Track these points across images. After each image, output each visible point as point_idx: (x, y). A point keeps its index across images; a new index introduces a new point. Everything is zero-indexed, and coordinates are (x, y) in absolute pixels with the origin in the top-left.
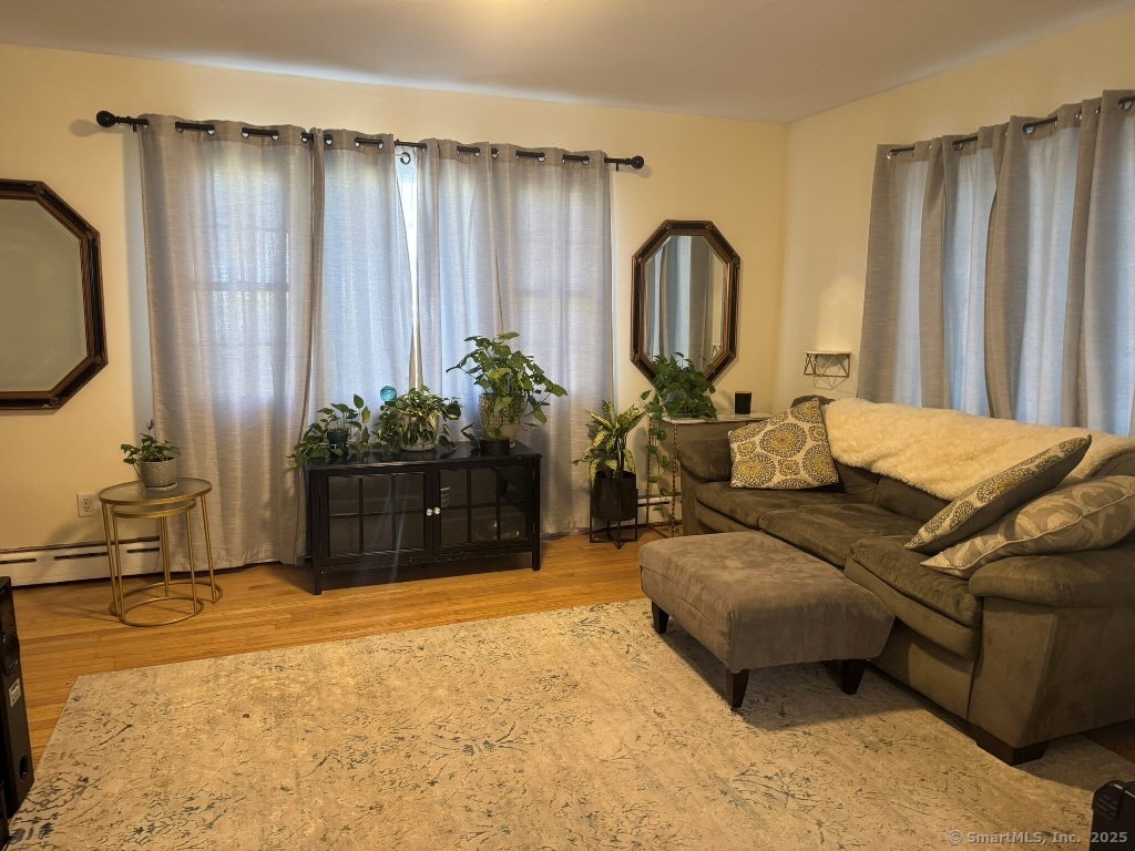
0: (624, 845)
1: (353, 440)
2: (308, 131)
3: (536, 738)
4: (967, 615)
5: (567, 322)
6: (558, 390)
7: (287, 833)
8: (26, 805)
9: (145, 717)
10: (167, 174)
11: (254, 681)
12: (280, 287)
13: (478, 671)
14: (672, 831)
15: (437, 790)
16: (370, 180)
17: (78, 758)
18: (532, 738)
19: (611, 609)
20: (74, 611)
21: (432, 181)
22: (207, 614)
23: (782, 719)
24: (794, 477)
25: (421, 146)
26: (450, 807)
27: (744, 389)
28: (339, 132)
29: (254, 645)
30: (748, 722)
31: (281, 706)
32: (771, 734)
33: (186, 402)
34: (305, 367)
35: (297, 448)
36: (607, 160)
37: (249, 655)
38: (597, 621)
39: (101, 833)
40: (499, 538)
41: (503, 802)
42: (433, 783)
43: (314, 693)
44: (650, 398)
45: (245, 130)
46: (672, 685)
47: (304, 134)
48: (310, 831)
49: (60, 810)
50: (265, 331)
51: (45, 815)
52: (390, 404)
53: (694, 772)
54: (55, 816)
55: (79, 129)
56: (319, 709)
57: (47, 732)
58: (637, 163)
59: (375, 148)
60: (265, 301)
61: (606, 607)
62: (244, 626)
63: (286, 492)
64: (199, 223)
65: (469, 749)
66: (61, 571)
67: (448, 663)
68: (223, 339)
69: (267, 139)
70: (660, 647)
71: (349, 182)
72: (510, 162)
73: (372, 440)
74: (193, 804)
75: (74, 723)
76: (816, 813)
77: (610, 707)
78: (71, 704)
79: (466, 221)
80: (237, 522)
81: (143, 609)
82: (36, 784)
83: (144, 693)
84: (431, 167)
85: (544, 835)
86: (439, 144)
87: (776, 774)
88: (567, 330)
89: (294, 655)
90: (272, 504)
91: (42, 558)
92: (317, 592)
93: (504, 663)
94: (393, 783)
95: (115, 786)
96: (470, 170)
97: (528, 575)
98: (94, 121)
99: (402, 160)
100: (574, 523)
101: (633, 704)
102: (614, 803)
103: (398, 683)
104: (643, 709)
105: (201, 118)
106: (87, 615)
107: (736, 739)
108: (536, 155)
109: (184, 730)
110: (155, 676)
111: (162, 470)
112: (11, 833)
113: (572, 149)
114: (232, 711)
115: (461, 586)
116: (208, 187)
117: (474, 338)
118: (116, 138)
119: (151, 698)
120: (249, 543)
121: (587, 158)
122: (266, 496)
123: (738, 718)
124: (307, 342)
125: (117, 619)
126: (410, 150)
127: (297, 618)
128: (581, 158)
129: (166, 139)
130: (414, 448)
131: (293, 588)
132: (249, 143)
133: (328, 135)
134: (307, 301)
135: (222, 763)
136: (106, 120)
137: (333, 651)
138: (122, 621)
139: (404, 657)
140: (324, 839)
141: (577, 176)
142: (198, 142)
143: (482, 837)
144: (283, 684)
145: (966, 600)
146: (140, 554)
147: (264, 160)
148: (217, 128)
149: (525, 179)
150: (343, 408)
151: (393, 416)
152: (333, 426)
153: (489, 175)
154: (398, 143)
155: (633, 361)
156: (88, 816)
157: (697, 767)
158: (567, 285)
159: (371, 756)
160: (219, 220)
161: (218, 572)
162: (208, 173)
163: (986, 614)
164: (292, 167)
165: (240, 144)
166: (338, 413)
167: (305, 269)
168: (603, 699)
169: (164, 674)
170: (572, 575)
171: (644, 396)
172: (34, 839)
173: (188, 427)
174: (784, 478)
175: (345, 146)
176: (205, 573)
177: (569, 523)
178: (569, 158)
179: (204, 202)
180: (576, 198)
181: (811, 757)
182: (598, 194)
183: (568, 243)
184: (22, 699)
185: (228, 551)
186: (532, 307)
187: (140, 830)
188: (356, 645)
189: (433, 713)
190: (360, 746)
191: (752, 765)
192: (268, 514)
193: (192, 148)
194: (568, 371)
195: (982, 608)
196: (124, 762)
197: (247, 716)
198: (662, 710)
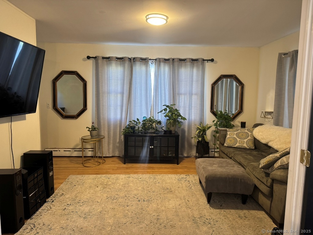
0: (162, 226)
1: (136, 129)
2: (130, 58)
3: (155, 201)
4: (269, 184)
5: (192, 102)
6: (184, 119)
7: (94, 210)
8: (51, 197)
9: (79, 184)
10: (100, 69)
11: (103, 180)
12: (122, 93)
13: (150, 185)
14: (175, 225)
15: (128, 208)
16: (144, 68)
17: (64, 190)
18: (154, 201)
19: (191, 176)
20: (76, 162)
21: (158, 68)
22: (100, 166)
23: (221, 207)
24: (242, 145)
25: (156, 60)
26: (128, 211)
27: (243, 121)
28: (137, 58)
29: (107, 173)
30: (210, 206)
31: (105, 186)
32: (215, 210)
33: (102, 118)
34: (127, 111)
35: (123, 130)
36: (204, 60)
37: (104, 175)
38: (186, 178)
39: (61, 204)
40: (168, 155)
41: (140, 213)
42: (128, 206)
43: (113, 184)
44: (215, 122)
45: (116, 58)
46: (196, 195)
47: (129, 59)
48: (99, 210)
49: (56, 199)
50: (119, 103)
51: (54, 199)
52: (144, 120)
53: (189, 214)
54: (55, 199)
55: (84, 60)
56: (113, 188)
57: (60, 184)
58: (212, 60)
59: (144, 60)
60: (119, 96)
61: (190, 175)
62: (106, 169)
63: (121, 140)
64: (106, 79)
65: (139, 201)
66: (75, 154)
67: (145, 183)
68: (110, 105)
69: (121, 60)
70: (198, 186)
71: (139, 68)
72: (177, 62)
73: (140, 129)
74: (80, 202)
75: (66, 183)
76: (214, 229)
77: (177, 197)
78: (67, 180)
79: (166, 77)
80: (111, 146)
81: (88, 163)
82: (54, 193)
83: (80, 180)
84: (158, 65)
85: (145, 221)
86: (160, 59)
87: (210, 219)
88: (191, 104)
89: (113, 176)
90: (119, 142)
91: (72, 150)
92: (125, 164)
93: (157, 184)
94: (120, 204)
95: (67, 196)
96: (168, 65)
97: (176, 165)
98: (86, 58)
99: (152, 63)
100: (192, 154)
101: (183, 198)
102: (165, 217)
103: (131, 185)
104: (185, 199)
105: (108, 56)
106: (77, 163)
107: (204, 209)
108: (184, 60)
109: (85, 188)
110: (84, 177)
111: (94, 133)
112: (47, 201)
113: (194, 58)
114: (95, 185)
115: (157, 166)
116: (108, 71)
117: (165, 105)
118: (91, 61)
119: (81, 181)
120: (113, 151)
121: (198, 60)
122: (118, 140)
123: (209, 205)
124: (127, 105)
125: (82, 165)
126: (153, 61)
127: (118, 168)
128: (196, 60)
129: (100, 61)
130: (149, 131)
131: (120, 162)
132: (117, 61)
133: (134, 59)
134: (128, 96)
135: (89, 195)
136: (89, 58)
137: (122, 176)
138: (83, 165)
139: (136, 179)
140: (100, 212)
141: (195, 64)
142: (107, 62)
143: (132, 218)
144: (108, 182)
145: (269, 180)
146: (91, 152)
147: (120, 65)
148: (111, 58)
149: (181, 66)
150: (134, 121)
151: (145, 123)
152: (131, 125)
153: (171, 66)
154: (150, 59)
155: (211, 112)
156: (61, 200)
157: (190, 213)
158: (192, 92)
159: (118, 199)
160: (110, 78)
161: (104, 157)
162: (108, 68)
163: (274, 184)
164: (126, 66)
165: (115, 61)
166: (133, 122)
167: (128, 89)
168: (176, 195)
169: (86, 177)
170: (186, 167)
171: (214, 121)
172: (50, 203)
173: (102, 124)
174: (239, 145)
175: (138, 61)
176: (101, 157)
177: (191, 154)
178: (193, 60)
179: (107, 74)
180: (195, 70)
181: (221, 217)
182: (200, 69)
183: (192, 81)
184: (53, 175)
185: (109, 152)
186: (182, 98)
187: (68, 205)
188: (127, 176)
189: (135, 192)
190: (117, 196)
191: (204, 216)
192: (118, 145)
193: (105, 63)
194: (192, 114)
195: (273, 183)
196: (71, 192)
197: (98, 187)
198: (189, 200)
